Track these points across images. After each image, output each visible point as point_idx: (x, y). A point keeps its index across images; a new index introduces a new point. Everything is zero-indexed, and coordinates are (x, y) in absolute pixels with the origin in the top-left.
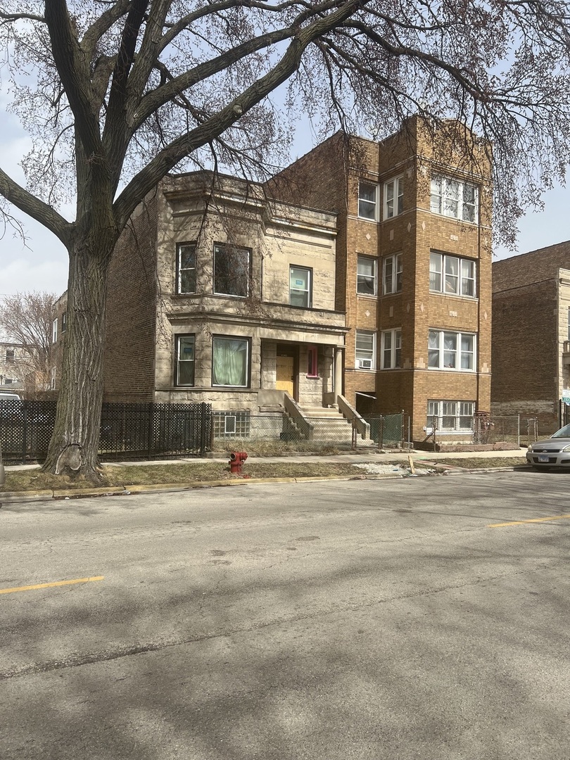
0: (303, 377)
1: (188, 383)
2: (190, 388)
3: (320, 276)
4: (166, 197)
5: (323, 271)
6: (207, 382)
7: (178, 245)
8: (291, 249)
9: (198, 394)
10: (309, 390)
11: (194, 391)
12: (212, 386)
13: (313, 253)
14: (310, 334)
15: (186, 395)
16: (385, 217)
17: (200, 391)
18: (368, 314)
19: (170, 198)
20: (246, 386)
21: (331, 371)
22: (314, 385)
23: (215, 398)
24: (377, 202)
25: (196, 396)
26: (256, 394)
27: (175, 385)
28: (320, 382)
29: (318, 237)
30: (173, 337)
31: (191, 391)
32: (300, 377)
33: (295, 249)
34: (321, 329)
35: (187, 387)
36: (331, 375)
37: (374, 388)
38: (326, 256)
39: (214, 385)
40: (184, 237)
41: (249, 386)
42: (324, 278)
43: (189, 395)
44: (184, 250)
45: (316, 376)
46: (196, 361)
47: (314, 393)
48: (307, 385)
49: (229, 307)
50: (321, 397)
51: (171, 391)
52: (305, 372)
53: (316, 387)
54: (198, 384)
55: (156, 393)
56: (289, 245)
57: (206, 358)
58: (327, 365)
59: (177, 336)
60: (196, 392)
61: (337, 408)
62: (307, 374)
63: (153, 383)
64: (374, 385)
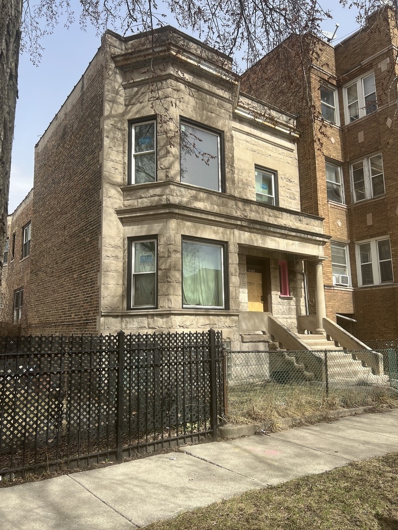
0: (275, 295)
1: (147, 304)
2: (151, 312)
3: (285, 181)
4: (115, 62)
5: (288, 175)
6: (175, 302)
7: (131, 122)
8: (255, 148)
9: (164, 320)
10: (283, 313)
11: (158, 315)
12: (183, 308)
13: (277, 155)
14: (291, 242)
15: (145, 321)
16: (347, 121)
17: (167, 315)
18: (340, 224)
19: (120, 64)
20: (223, 307)
21: (303, 290)
22: (288, 307)
23: (188, 324)
24: (336, 106)
25: (160, 322)
26: (236, 318)
27: (129, 308)
28: (293, 302)
29: (280, 138)
30: (126, 242)
31: (153, 315)
32: (273, 296)
33: (260, 149)
34: (303, 235)
35: (147, 308)
36: (303, 294)
37: (352, 308)
38: (290, 160)
39: (184, 306)
40: (138, 112)
41: (227, 307)
42: (289, 183)
43: (151, 320)
44: (138, 129)
45: (288, 296)
46: (160, 273)
47: (288, 316)
48: (281, 307)
49: (200, 200)
50: (295, 321)
51: (123, 316)
52: (278, 291)
53: (289, 309)
54: (164, 304)
55: (102, 319)
56: (253, 142)
57: (174, 267)
58: (299, 282)
59: (131, 240)
60: (161, 315)
61: (325, 334)
62: (279, 293)
63: (98, 306)
64: (352, 305)
